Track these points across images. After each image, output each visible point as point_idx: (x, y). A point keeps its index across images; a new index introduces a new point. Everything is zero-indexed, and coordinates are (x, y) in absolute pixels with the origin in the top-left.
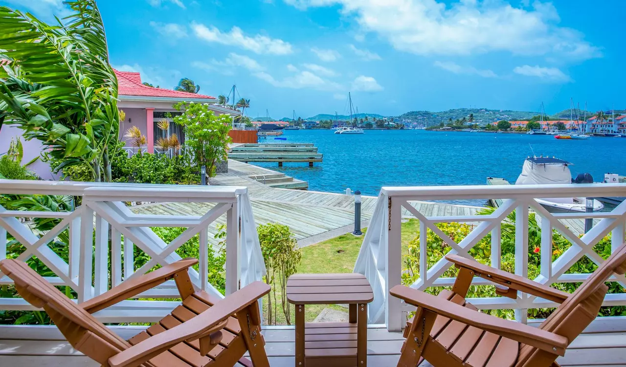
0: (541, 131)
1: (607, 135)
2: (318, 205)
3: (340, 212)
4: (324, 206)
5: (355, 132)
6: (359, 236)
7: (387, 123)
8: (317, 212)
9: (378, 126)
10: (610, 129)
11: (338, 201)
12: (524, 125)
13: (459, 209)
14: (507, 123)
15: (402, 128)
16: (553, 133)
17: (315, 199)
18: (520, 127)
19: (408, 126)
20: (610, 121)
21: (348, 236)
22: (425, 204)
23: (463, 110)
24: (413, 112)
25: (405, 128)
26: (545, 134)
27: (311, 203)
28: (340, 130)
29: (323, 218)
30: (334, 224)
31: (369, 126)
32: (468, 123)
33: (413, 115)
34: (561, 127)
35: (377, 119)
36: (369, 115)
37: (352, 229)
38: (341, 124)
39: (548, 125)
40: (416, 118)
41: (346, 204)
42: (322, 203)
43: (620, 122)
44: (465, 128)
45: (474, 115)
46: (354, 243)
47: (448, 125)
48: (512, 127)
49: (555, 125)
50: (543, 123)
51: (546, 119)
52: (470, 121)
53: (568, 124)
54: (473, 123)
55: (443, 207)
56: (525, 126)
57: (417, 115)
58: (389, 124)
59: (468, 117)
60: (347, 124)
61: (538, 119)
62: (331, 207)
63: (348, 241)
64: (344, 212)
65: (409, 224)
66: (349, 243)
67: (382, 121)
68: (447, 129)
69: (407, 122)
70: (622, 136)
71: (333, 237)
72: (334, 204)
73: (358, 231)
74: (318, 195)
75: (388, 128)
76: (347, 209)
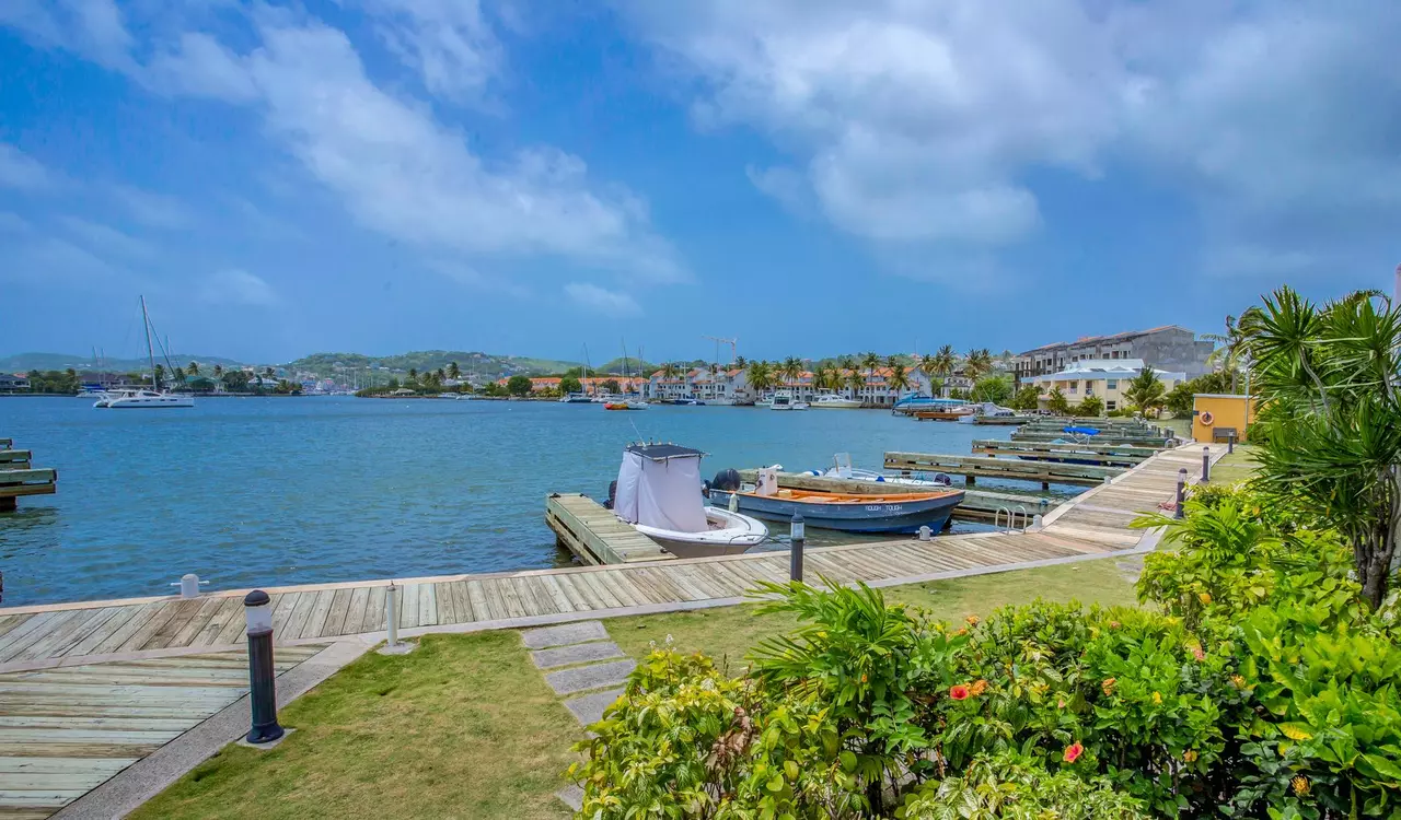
0: (583, 396)
1: (678, 403)
2: (71, 660)
3: (174, 667)
4: (95, 658)
5: (163, 404)
6: (274, 743)
7: (254, 381)
8: (64, 688)
9: (230, 388)
10: (681, 392)
11: (153, 626)
12: (555, 385)
13: (529, 581)
14: (527, 381)
15: (296, 393)
16: (601, 400)
17: (48, 635)
18: (548, 388)
19: (312, 387)
20: (681, 378)
21: (231, 760)
22: (443, 584)
23: (438, 354)
24: (321, 357)
25: (305, 391)
26: (589, 401)
27: (33, 657)
28: (110, 398)
29: (99, 712)
30: (157, 723)
31: (203, 388)
32: (449, 382)
33: (322, 363)
34: (613, 388)
35: (226, 369)
36: (202, 360)
37: (245, 720)
38: (108, 381)
39: (594, 384)
40: (331, 370)
41: (189, 631)
42: (81, 649)
43: (694, 381)
44: (445, 391)
45: (459, 364)
46: (266, 782)
47: (408, 385)
48: (534, 387)
49: (604, 385)
50: (585, 382)
51: (590, 374)
52: (452, 378)
53: (624, 383)
54: (459, 382)
55: (493, 587)
56: (556, 387)
57: (332, 363)
58: (260, 383)
59: (447, 368)
60: (134, 381)
61: (577, 373)
62: (127, 654)
63: (238, 780)
64: (191, 662)
65: (426, 654)
66: (239, 790)
67: (243, 374)
68: (406, 394)
69: (309, 379)
70: (698, 404)
71: (164, 784)
72: (139, 639)
73: (266, 726)
74: (62, 618)
75: (259, 391)
76: (198, 647)
